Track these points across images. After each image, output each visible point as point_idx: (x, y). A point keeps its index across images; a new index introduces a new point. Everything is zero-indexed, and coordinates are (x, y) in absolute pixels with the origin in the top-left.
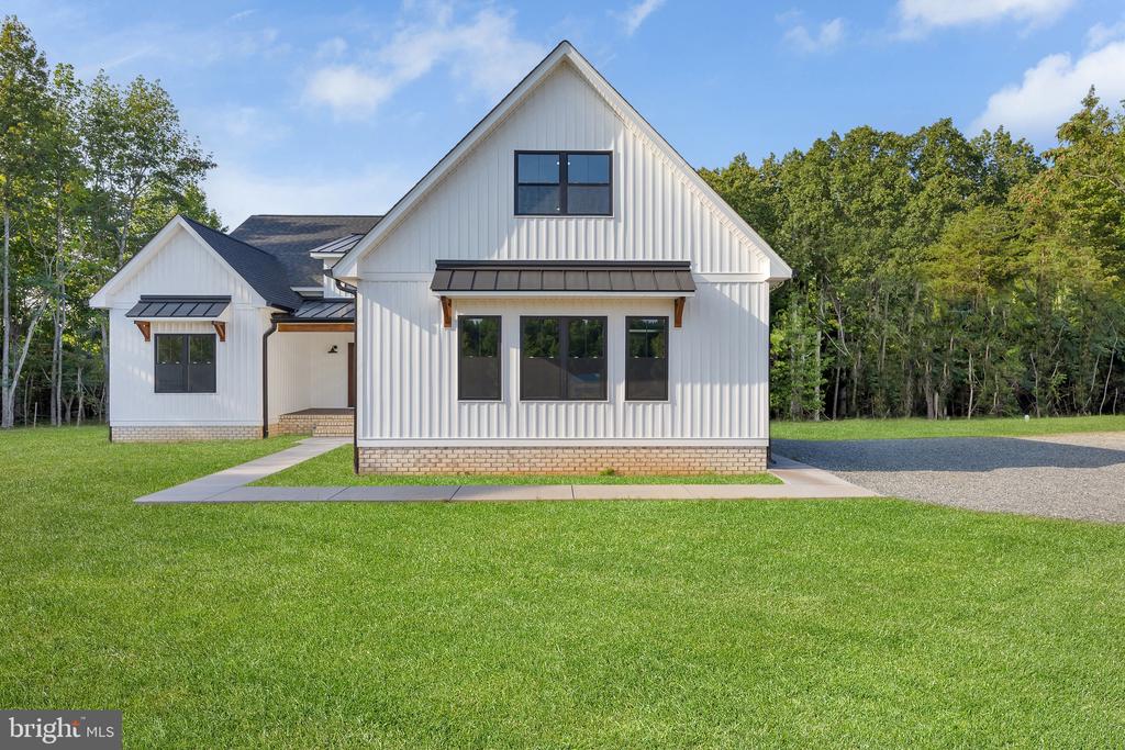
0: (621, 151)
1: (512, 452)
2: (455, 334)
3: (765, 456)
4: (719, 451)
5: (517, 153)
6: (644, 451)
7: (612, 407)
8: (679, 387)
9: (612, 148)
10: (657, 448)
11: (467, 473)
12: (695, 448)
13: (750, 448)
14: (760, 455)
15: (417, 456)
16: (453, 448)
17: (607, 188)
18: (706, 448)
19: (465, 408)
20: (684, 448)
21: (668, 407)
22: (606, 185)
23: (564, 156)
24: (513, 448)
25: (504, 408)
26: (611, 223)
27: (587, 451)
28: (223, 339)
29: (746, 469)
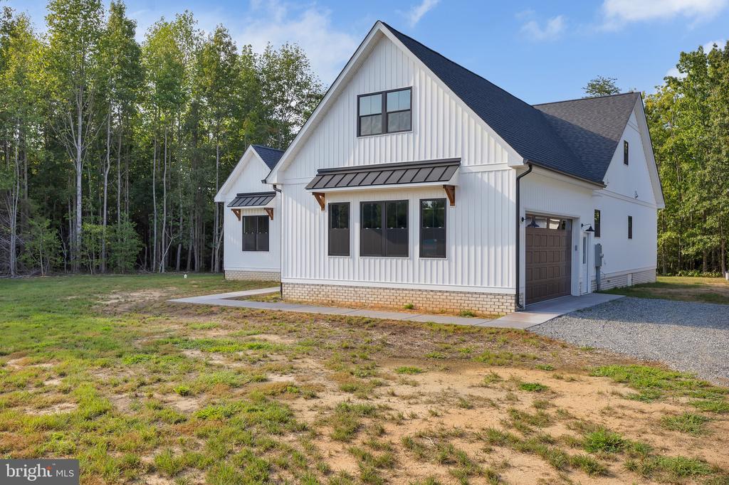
0: (418, 85)
1: (356, 289)
2: (327, 214)
3: (514, 301)
4: (481, 296)
5: (359, 97)
6: (432, 293)
7: (412, 262)
8: (453, 248)
9: (411, 85)
10: (440, 291)
11: (333, 302)
12: (465, 293)
13: (503, 295)
14: (510, 301)
15: (309, 289)
16: (326, 286)
17: (409, 112)
18: (472, 293)
19: (332, 260)
20: (458, 293)
21: (446, 262)
22: (409, 110)
23: (384, 94)
24: (357, 287)
25: (351, 261)
26: (411, 136)
27: (398, 292)
28: (272, 219)
29: (500, 310)
